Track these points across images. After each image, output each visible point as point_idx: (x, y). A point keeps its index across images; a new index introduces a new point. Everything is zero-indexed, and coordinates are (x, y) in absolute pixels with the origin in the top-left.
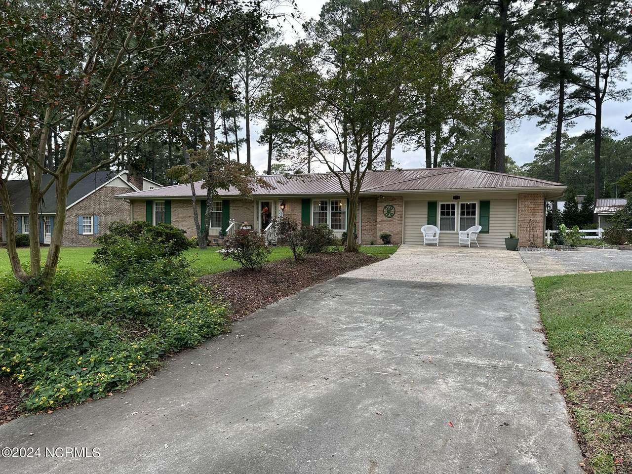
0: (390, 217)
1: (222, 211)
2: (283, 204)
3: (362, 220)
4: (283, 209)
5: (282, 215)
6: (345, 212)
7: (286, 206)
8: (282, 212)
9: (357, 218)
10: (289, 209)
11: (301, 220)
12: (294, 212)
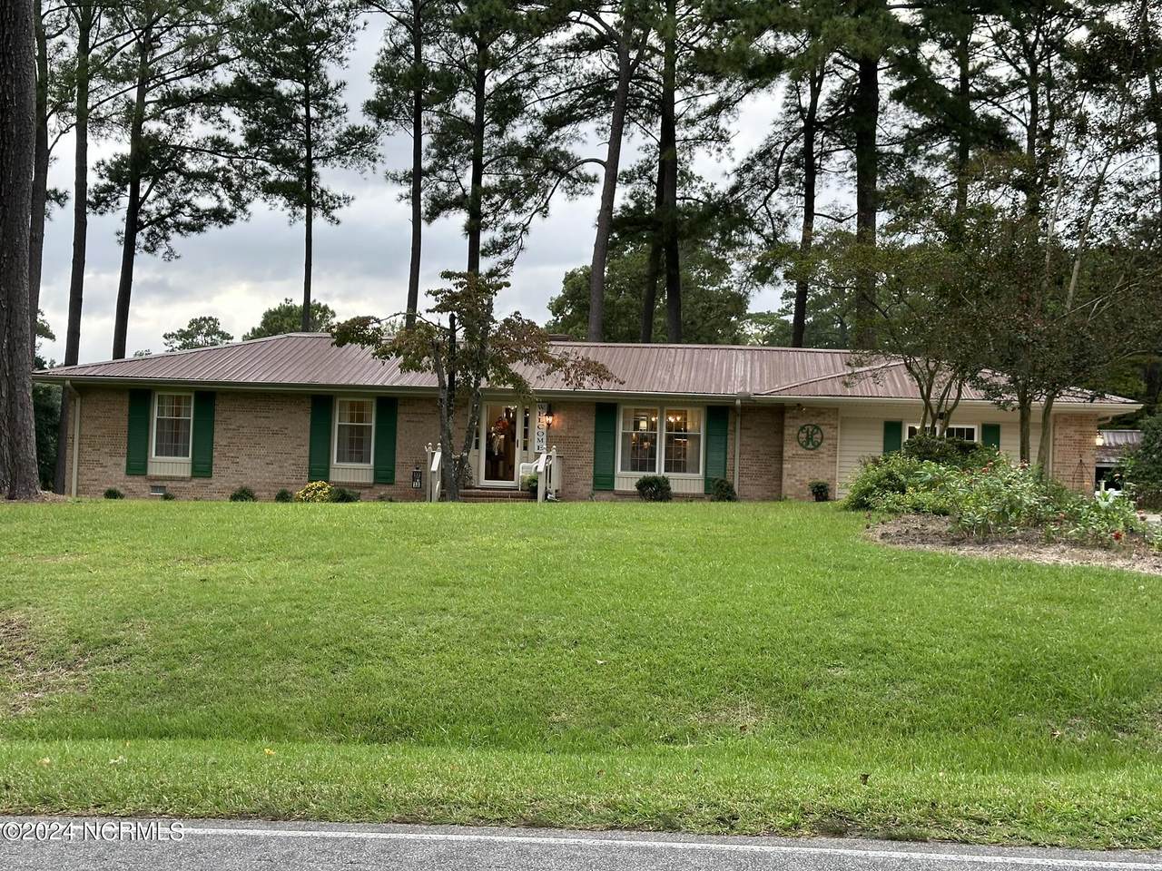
0: (812, 449)
1: (373, 424)
2: (549, 413)
3: (740, 454)
4: (549, 424)
5: (545, 437)
6: (700, 435)
7: (556, 416)
8: (545, 431)
9: (730, 450)
10: (561, 423)
11: (592, 449)
12: (575, 432)
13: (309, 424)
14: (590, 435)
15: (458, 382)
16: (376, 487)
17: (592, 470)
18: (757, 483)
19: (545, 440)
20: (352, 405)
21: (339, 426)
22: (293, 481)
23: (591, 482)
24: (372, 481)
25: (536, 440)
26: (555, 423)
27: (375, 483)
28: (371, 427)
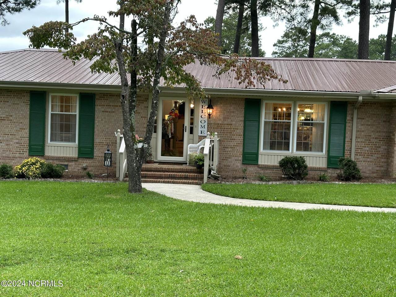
1: (77, 113)
2: (210, 107)
3: (356, 137)
4: (209, 115)
5: (206, 124)
6: (324, 123)
7: (215, 108)
8: (206, 119)
9: (348, 134)
10: (219, 114)
11: (242, 134)
12: (229, 120)
13: (28, 113)
14: (241, 123)
15: (140, 80)
16: (80, 160)
17: (241, 150)
18: (368, 160)
19: (206, 127)
20: (62, 99)
21: (52, 114)
22: (17, 155)
23: (241, 158)
24: (77, 156)
25: (200, 126)
26: (214, 114)
27: (79, 158)
28: (76, 115)
